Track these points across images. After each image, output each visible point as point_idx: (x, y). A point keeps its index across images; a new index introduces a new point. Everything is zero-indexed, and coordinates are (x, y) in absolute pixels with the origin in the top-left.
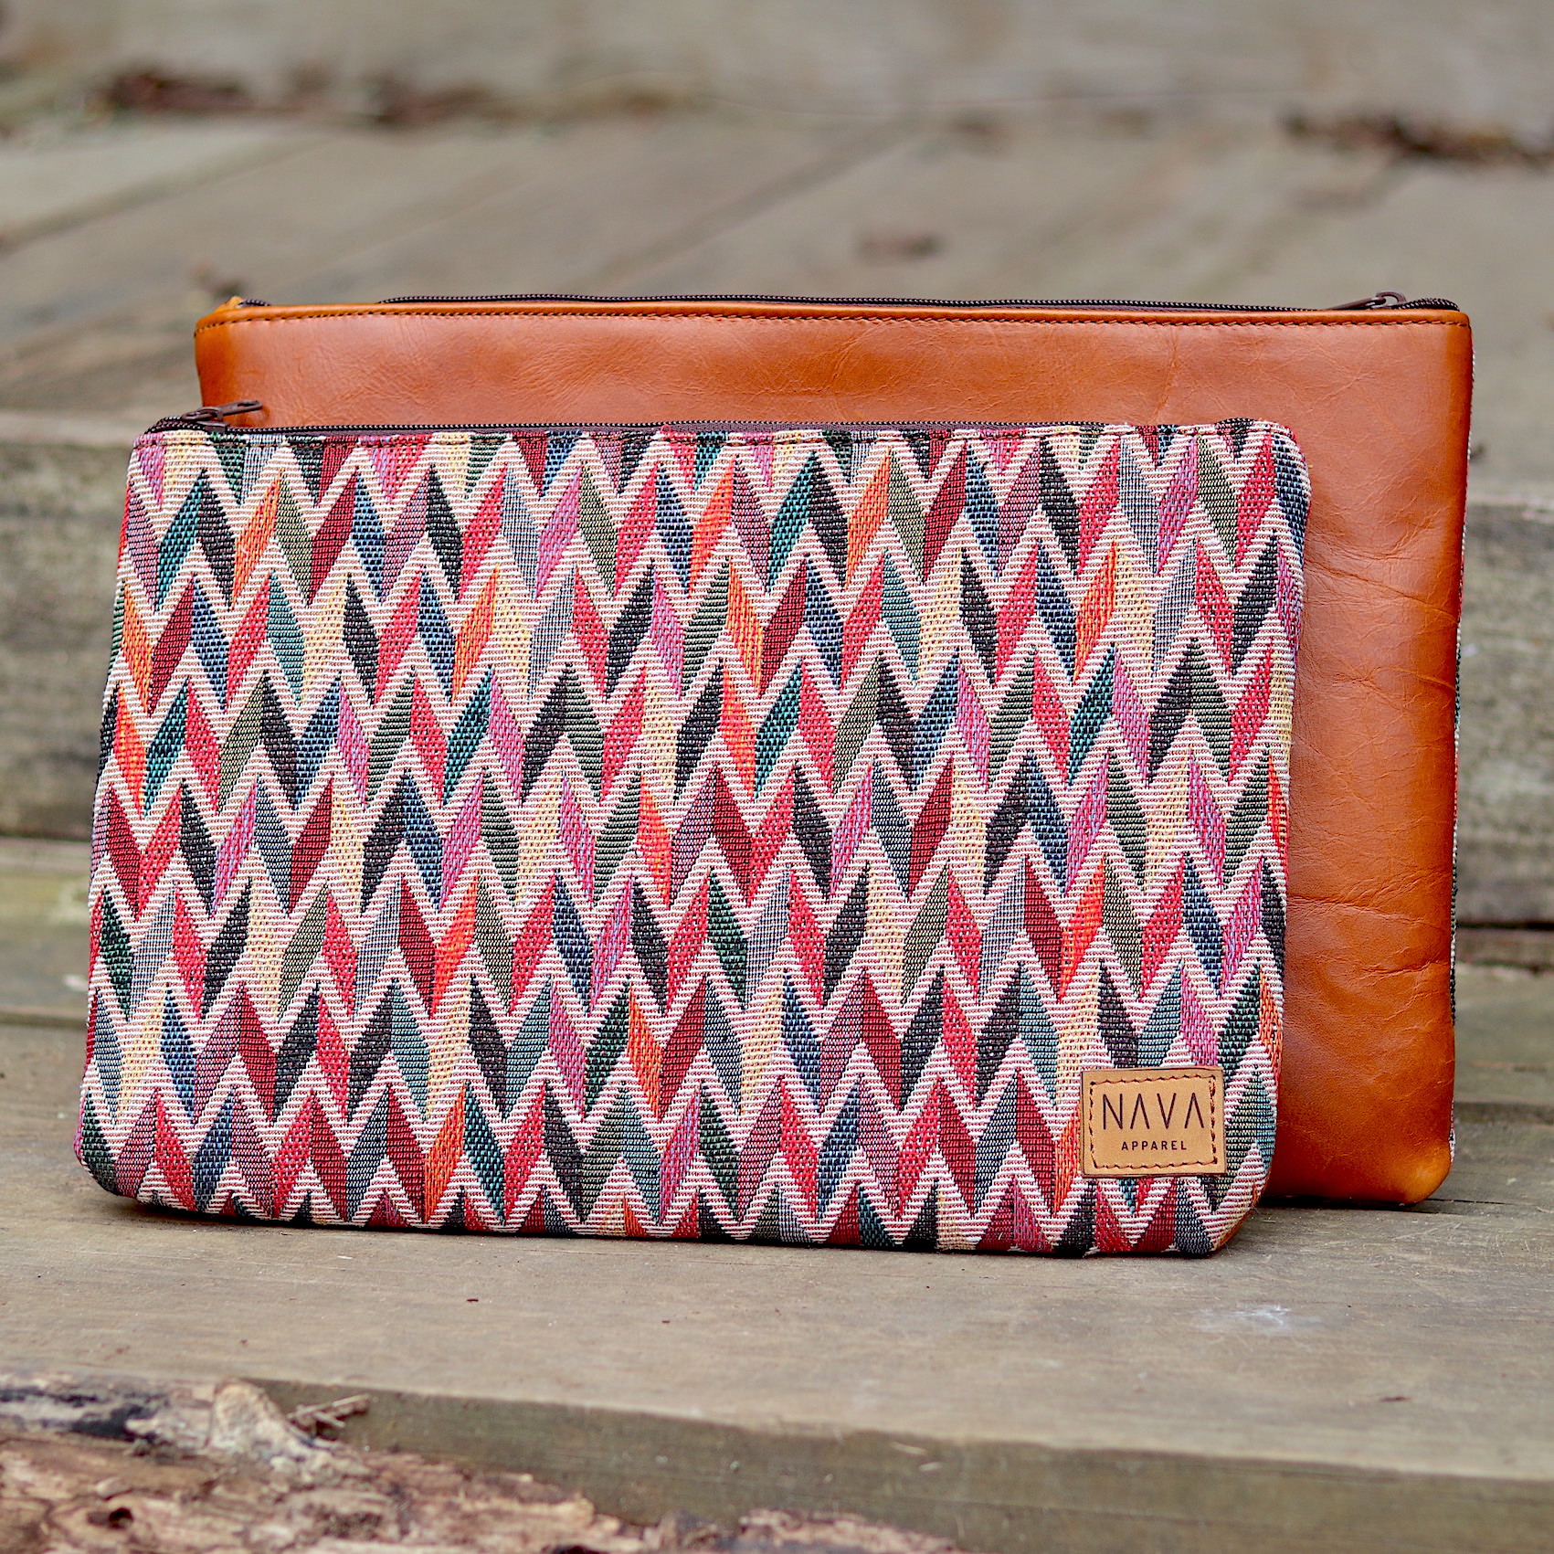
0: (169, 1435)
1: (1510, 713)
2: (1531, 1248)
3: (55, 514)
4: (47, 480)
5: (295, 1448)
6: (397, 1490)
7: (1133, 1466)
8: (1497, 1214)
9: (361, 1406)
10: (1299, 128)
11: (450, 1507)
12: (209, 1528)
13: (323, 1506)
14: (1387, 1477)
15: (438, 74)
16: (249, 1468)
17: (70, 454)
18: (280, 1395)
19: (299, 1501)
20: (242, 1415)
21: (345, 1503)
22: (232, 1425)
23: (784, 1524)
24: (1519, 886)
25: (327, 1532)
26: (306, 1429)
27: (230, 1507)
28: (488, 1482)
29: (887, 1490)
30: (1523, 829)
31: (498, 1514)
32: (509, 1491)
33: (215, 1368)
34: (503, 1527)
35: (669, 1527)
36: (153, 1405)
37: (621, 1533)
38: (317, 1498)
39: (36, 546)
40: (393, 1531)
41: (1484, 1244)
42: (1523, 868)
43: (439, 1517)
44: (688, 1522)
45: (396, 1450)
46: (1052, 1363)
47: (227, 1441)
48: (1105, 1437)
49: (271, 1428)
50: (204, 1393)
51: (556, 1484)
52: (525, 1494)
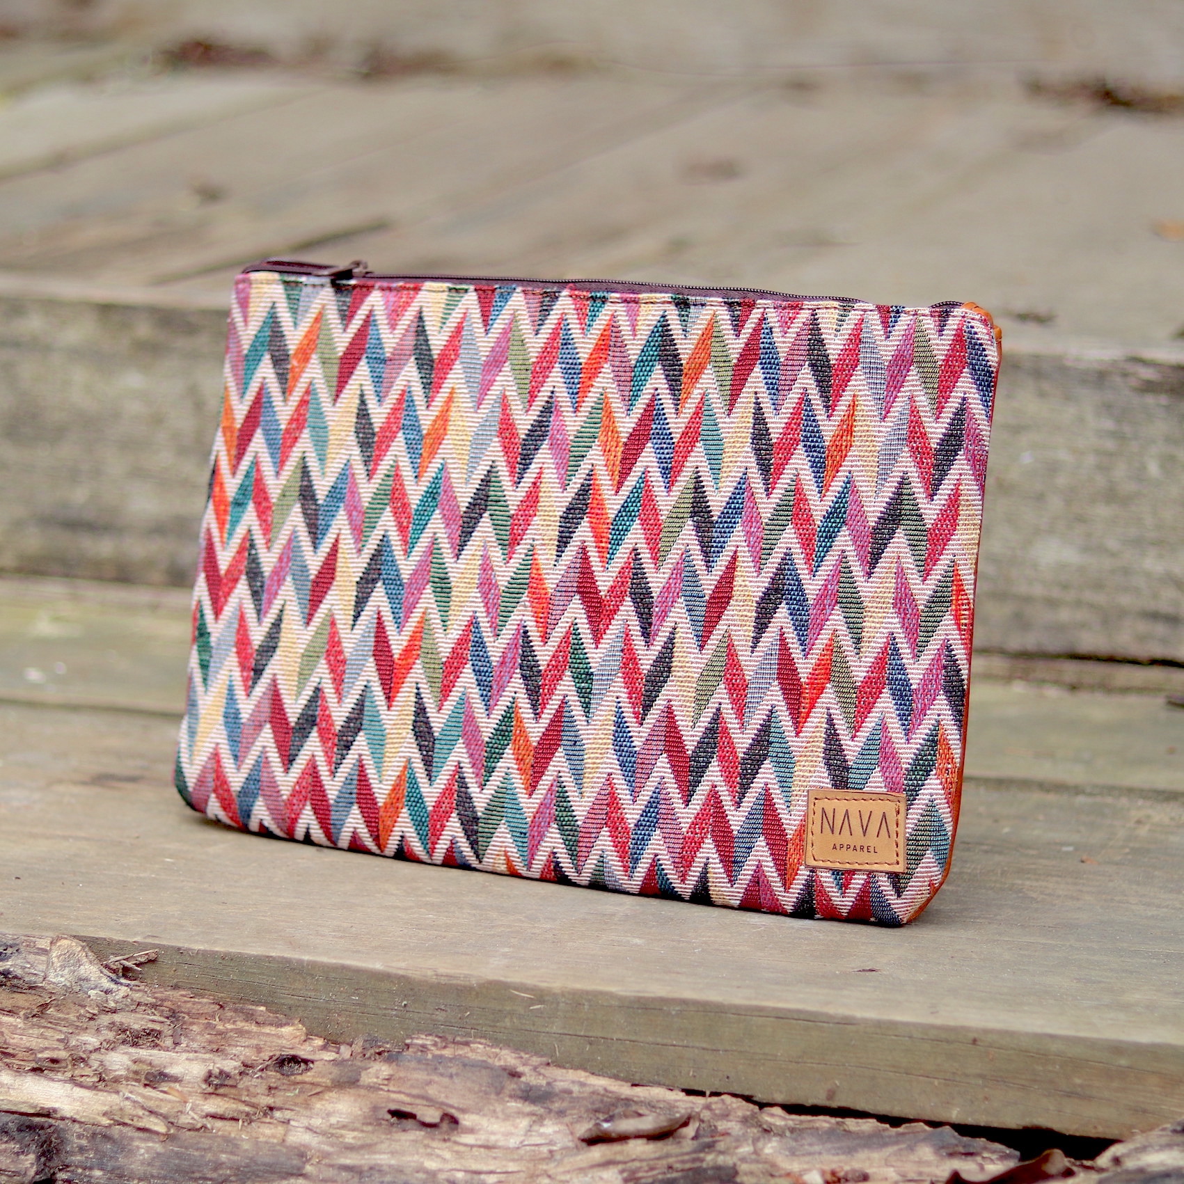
0: (19, 972)
2: (1002, 874)
5: (107, 984)
6: (173, 1015)
7: (674, 1010)
8: (986, 852)
9: (153, 956)
10: (1037, 89)
11: (208, 1026)
12: (42, 1036)
13: (122, 1024)
14: (847, 1022)
16: (74, 994)
18: (97, 947)
19: (105, 1019)
20: (69, 960)
21: (137, 1022)
22: (63, 967)
23: (435, 1044)
25: (124, 1042)
26: (114, 971)
27: (56, 1023)
28: (236, 1011)
29: (507, 1023)
31: (241, 1033)
32: (250, 1017)
33: (48, 928)
34: (244, 1042)
35: (358, 1047)
36: (9, 951)
37: (324, 1048)
38: (117, 1018)
40: (169, 1042)
41: (969, 871)
43: (200, 1034)
44: (371, 1041)
45: (176, 987)
46: (637, 941)
47: (59, 978)
48: (656, 989)
49: (91, 970)
50: (44, 944)
51: (282, 1013)
52: (260, 1019)
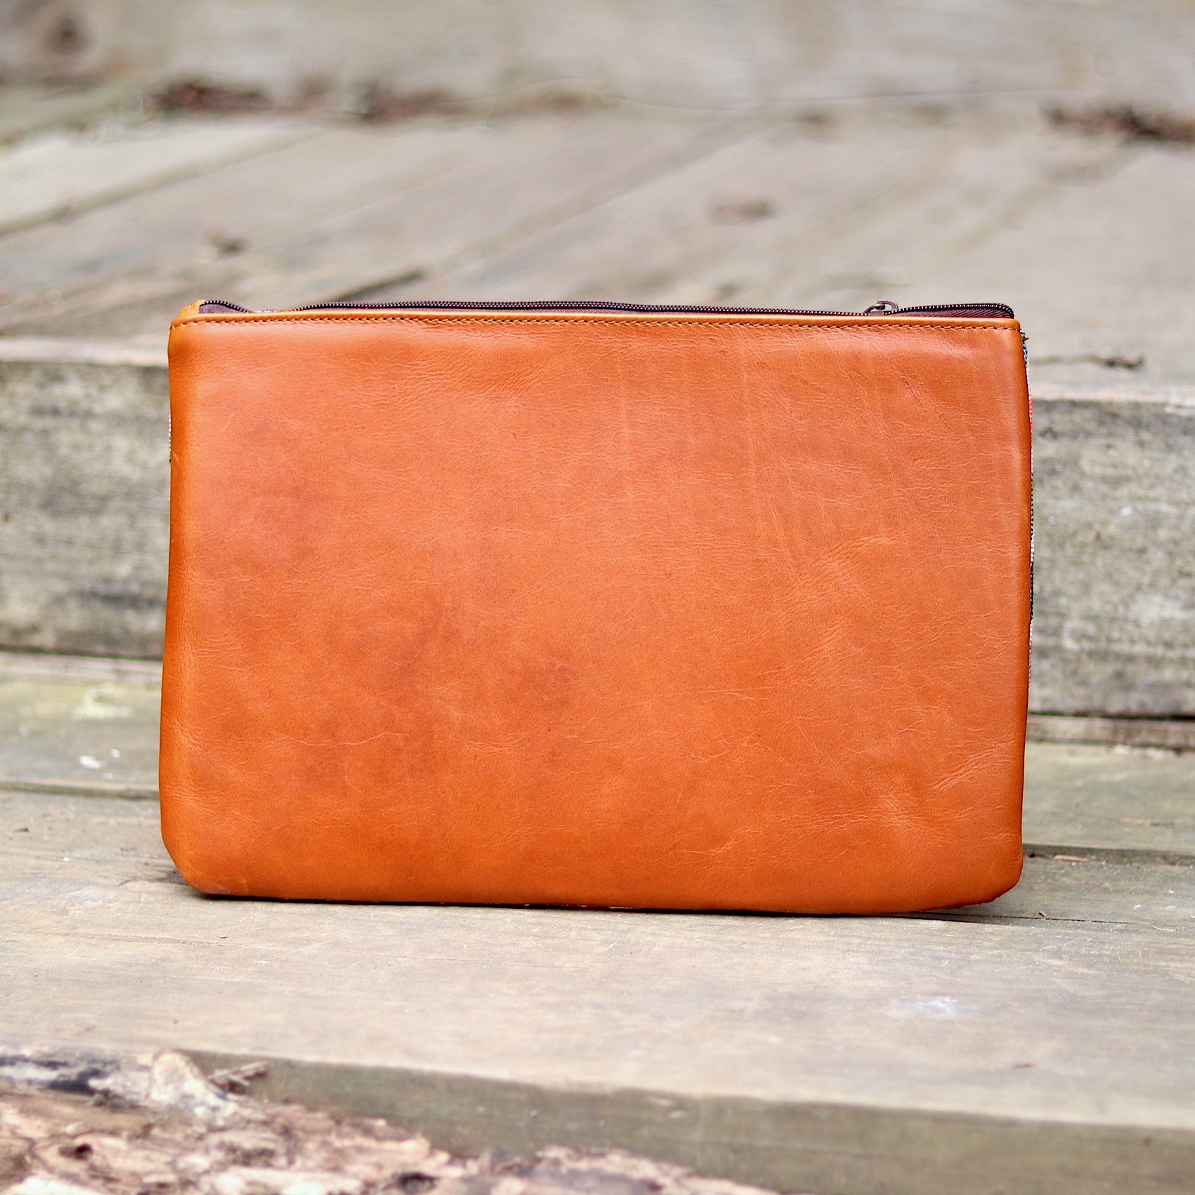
0: (119, 1090)
1: (1157, 557)
2: (1143, 955)
3: (79, 414)
4: (73, 389)
5: (213, 1100)
6: (286, 1132)
7: (824, 1115)
8: (1122, 931)
9: (262, 1069)
10: (1058, 118)
11: (325, 1144)
12: (147, 1159)
13: (232, 1144)
14: (1010, 1123)
15: (411, 81)
16: (178, 1115)
17: (90, 369)
18: (203, 1062)
19: (214, 1139)
20: (173, 1076)
21: (248, 1140)
22: (166, 1083)
23: (569, 1157)
24: (1165, 687)
25: (235, 1162)
26: (222, 1087)
27: (162, 1144)
28: (354, 1126)
29: (645, 1132)
30: (1169, 645)
31: (360, 1150)
32: (368, 1132)
33: (155, 1042)
34: (363, 1159)
35: (486, 1159)
36: (108, 1068)
37: (450, 1163)
38: (229, 1137)
39: (66, 438)
40: (282, 1161)
41: (1108, 953)
42: (1168, 674)
43: (317, 1151)
44: (499, 1156)
45: (287, 1102)
46: (773, 1039)
47: (162, 1096)
48: (804, 1093)
49: (195, 1085)
50: (145, 1059)
51: (403, 1126)
52: (381, 1134)
